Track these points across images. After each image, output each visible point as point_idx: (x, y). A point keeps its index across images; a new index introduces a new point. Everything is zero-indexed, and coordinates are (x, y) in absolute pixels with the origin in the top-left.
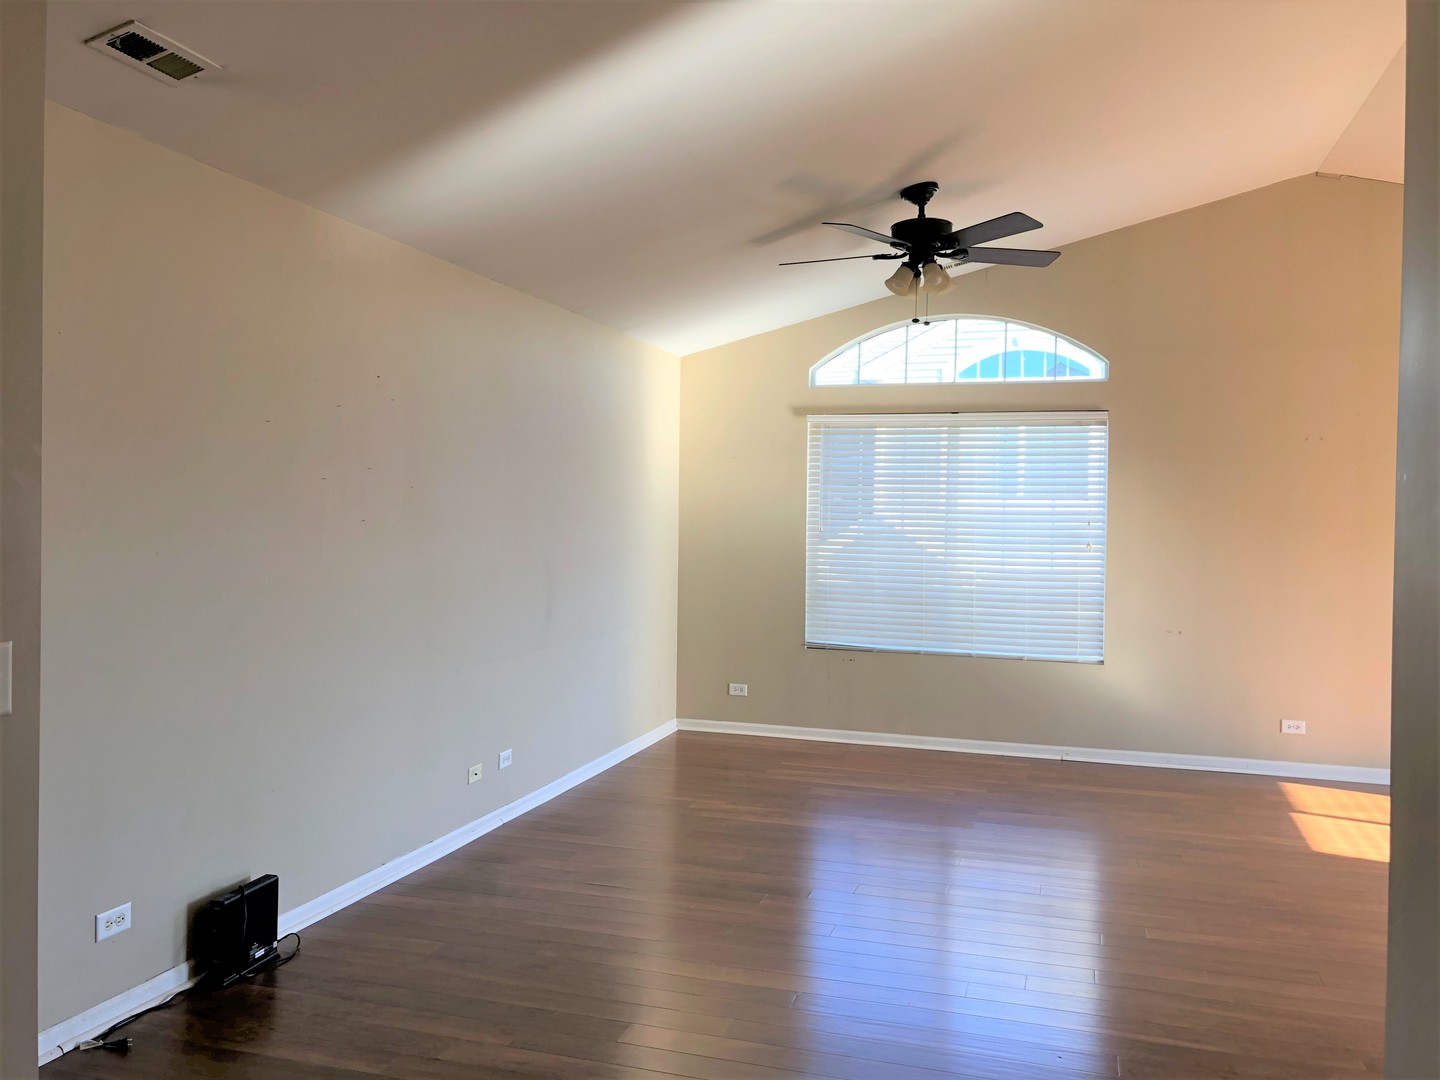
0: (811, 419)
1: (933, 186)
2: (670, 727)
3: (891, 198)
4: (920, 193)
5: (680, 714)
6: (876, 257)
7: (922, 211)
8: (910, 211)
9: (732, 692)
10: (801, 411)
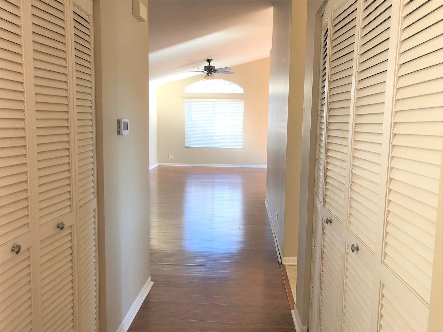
0: (185, 100)
1: (212, 59)
2: (156, 165)
3: (204, 61)
4: (209, 61)
5: (158, 162)
6: (202, 72)
7: (210, 65)
8: (207, 64)
9: (170, 157)
10: (183, 98)
